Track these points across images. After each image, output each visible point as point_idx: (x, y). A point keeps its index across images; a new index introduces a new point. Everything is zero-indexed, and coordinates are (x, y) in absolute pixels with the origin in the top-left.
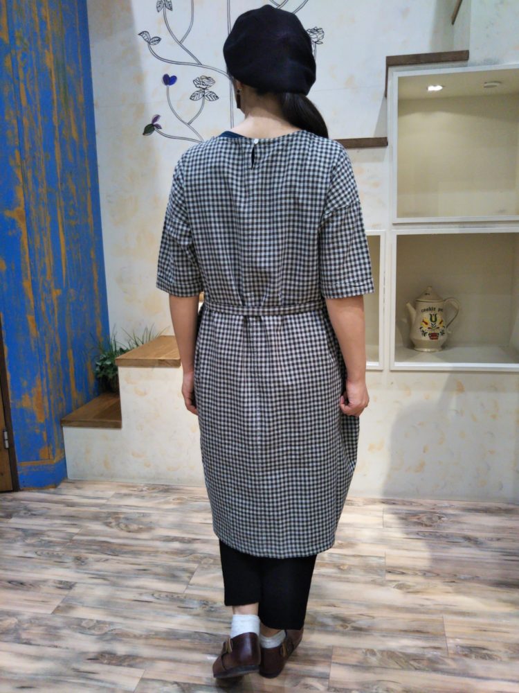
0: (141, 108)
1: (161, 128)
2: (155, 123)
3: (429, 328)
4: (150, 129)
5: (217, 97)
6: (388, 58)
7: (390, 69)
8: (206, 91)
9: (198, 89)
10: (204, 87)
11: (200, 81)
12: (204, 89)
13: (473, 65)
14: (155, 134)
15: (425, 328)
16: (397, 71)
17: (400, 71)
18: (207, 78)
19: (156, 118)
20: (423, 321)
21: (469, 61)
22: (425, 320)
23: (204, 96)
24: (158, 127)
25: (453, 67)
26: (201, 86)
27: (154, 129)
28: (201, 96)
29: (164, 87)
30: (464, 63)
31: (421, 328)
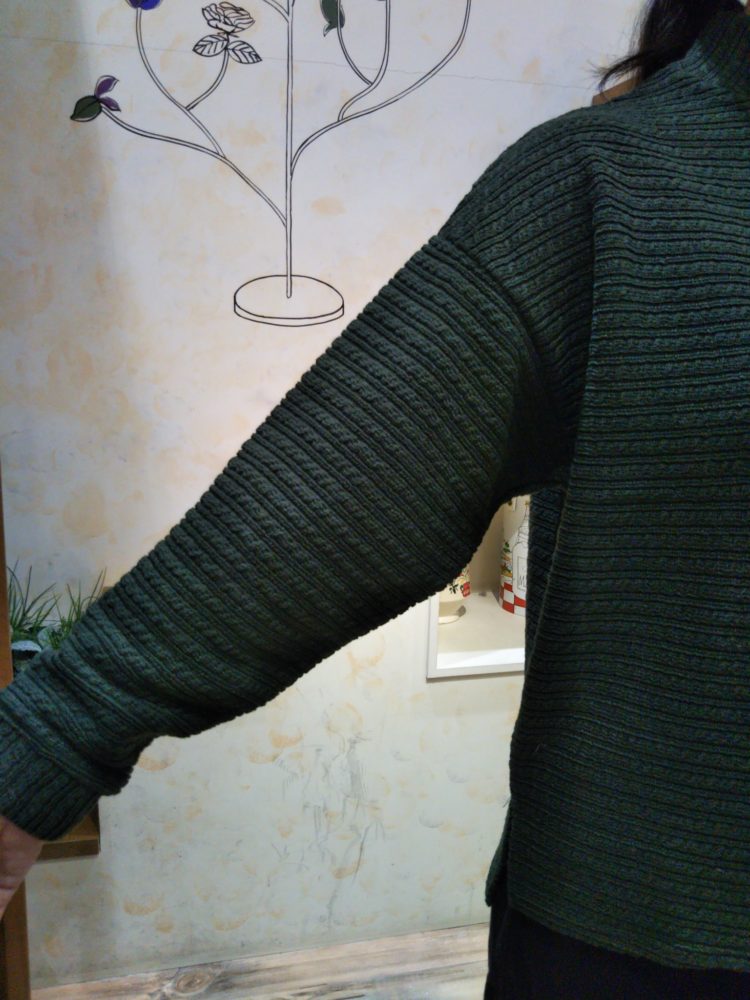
0: (69, 53)
1: (118, 110)
2: (104, 96)
4: (90, 107)
5: (257, 56)
8: (232, 39)
9: (215, 32)
10: (229, 29)
11: (218, 14)
12: (228, 33)
14: (102, 119)
18: (237, 10)
19: (107, 84)
23: (226, 49)
24: (112, 105)
26: (221, 25)
27: (101, 111)
28: (219, 49)
29: (131, 12)
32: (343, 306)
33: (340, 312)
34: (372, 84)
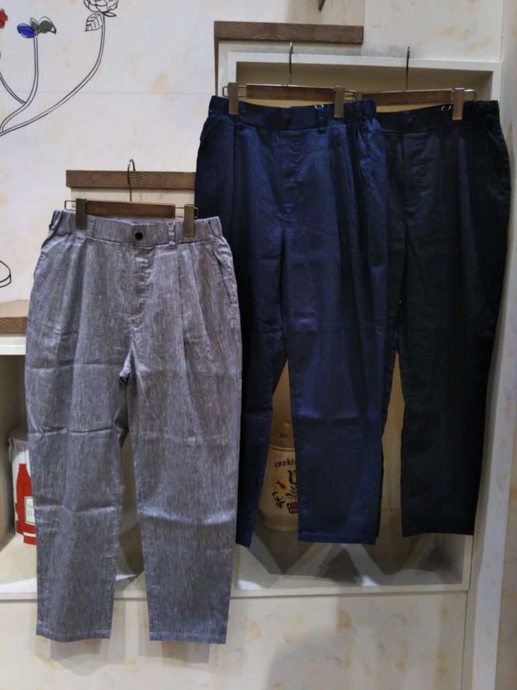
3: (288, 494)
6: (219, 26)
7: (222, 46)
13: (371, 53)
15: (281, 494)
16: (235, 51)
17: (241, 51)
20: (278, 483)
21: (363, 46)
22: (281, 481)
25: (335, 54)
30: (355, 49)
31: (274, 494)
32: (10, 276)
33: (8, 281)
34: (26, 103)
